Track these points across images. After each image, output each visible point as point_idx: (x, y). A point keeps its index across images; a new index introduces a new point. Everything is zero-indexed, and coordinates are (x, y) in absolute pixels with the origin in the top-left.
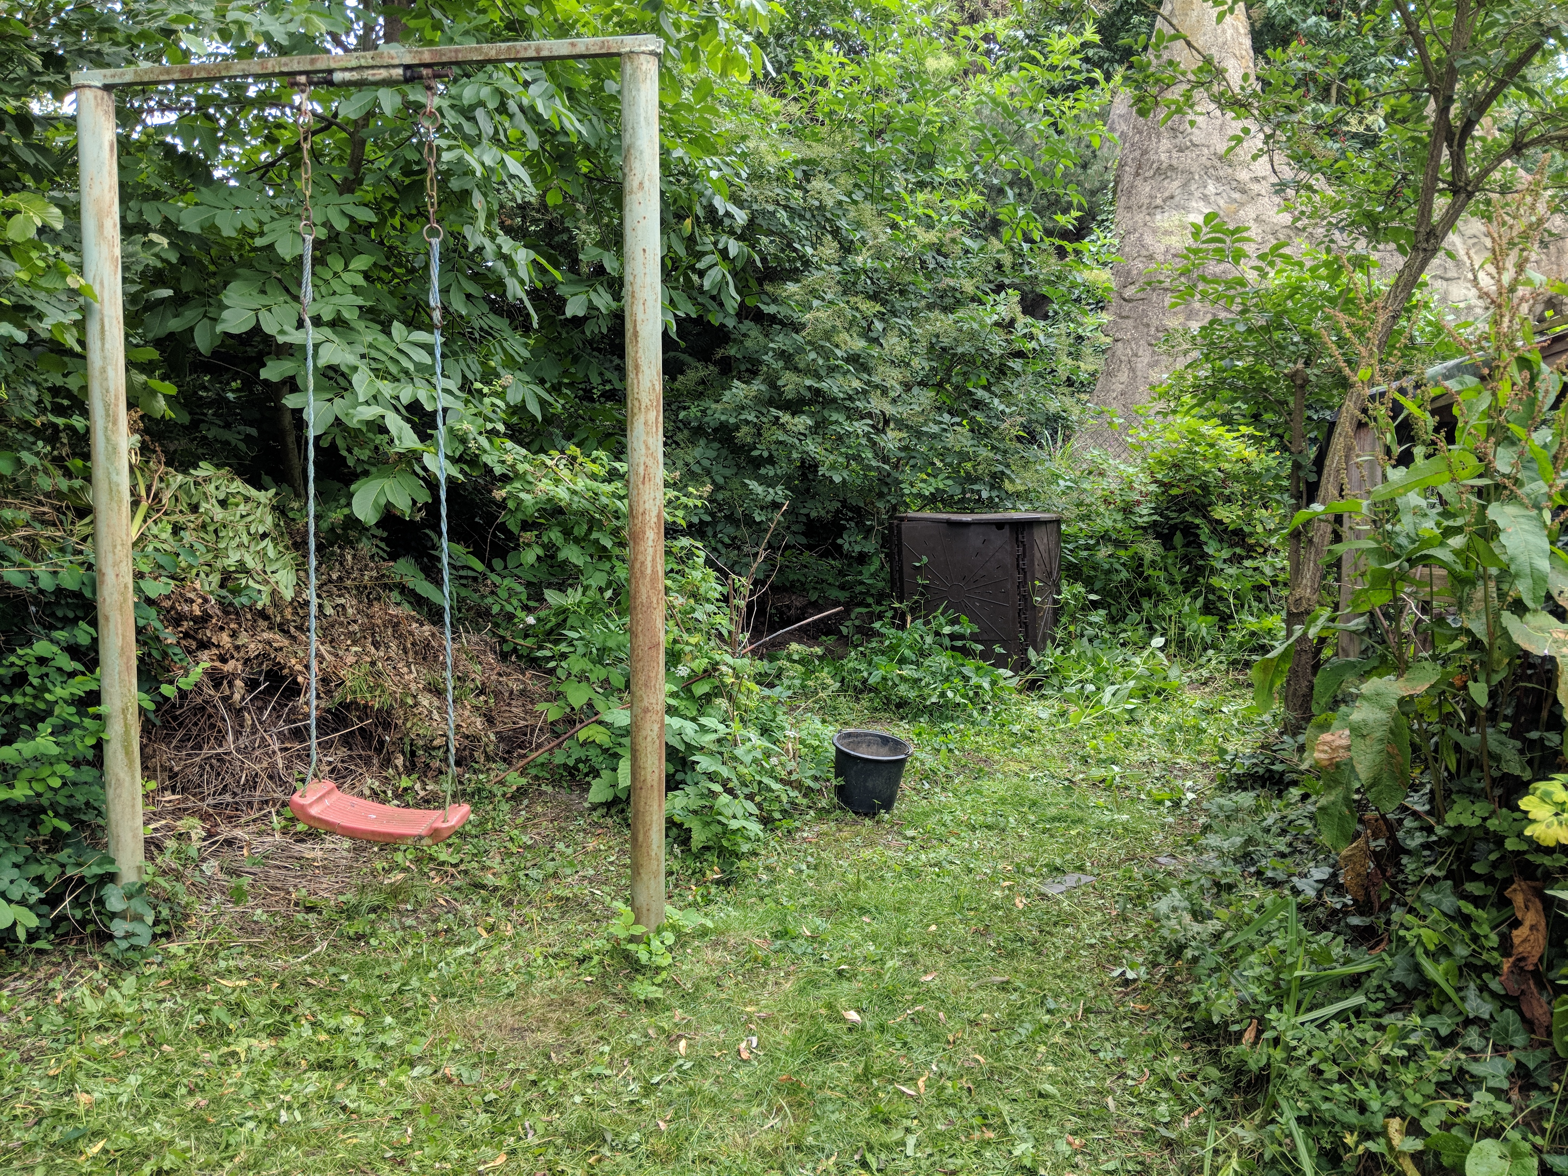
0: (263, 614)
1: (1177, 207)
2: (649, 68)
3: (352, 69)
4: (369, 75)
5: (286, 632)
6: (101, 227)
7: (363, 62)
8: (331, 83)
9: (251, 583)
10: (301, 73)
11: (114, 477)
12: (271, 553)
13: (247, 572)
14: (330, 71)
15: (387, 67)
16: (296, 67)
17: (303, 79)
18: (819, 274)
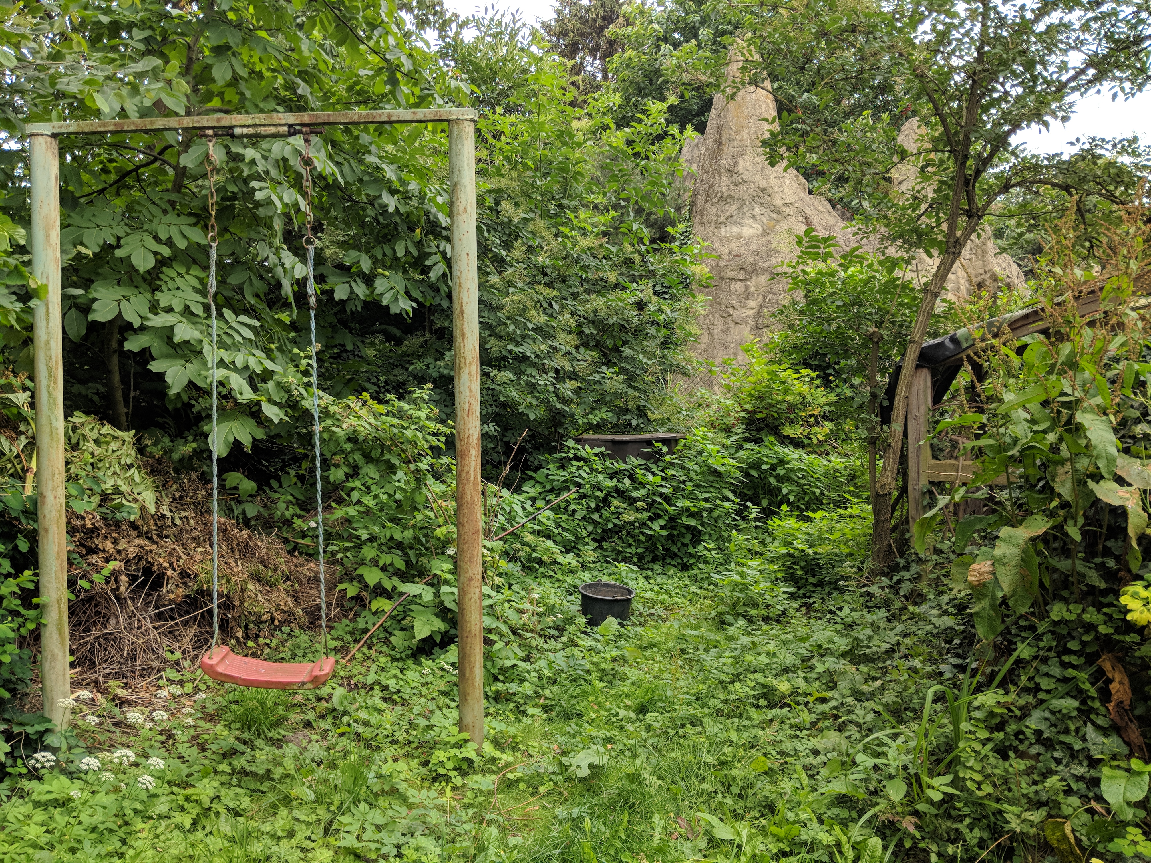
0: (133, 526)
1: (735, 223)
2: (469, 129)
3: (249, 126)
4: (262, 130)
5: (150, 539)
6: (48, 236)
7: (257, 122)
8: (232, 136)
9: (124, 502)
10: (209, 128)
11: (54, 423)
12: (137, 479)
13: (121, 493)
14: (232, 127)
15: (275, 125)
16: (205, 124)
17: (210, 132)
18: (511, 270)
